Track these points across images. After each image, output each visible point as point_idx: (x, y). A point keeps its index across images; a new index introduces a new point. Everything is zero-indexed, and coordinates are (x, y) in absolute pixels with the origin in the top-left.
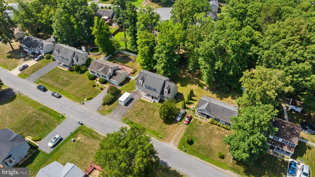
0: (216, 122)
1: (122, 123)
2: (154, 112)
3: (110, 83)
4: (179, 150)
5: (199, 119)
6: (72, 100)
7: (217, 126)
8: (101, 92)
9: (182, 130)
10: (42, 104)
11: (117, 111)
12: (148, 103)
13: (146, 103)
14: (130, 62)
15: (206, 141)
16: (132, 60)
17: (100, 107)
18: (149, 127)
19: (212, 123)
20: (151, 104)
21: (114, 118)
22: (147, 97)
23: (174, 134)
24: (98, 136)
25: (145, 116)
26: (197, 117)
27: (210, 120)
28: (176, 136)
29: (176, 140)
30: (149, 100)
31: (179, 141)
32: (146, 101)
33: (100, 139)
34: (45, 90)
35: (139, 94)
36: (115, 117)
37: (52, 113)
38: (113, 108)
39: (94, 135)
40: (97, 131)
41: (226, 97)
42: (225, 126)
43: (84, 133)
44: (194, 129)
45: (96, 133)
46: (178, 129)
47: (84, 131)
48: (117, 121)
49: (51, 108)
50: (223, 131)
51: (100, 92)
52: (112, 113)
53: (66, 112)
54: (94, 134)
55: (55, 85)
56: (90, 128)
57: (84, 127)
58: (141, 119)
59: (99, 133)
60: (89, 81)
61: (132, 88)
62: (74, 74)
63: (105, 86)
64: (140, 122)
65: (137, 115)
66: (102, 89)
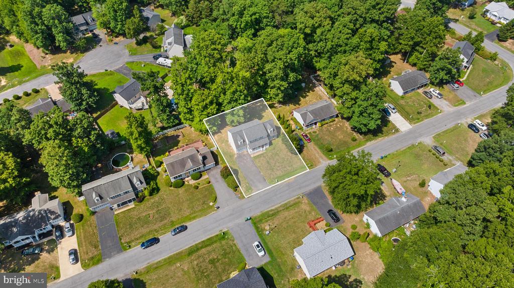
0: (323, 122)
2: (279, 155)
3: (204, 171)
4: (332, 161)
5: (310, 131)
6: (201, 217)
7: (326, 125)
8: (214, 185)
9: (314, 148)
10: (181, 250)
11: (253, 183)
12: (262, 154)
14: (179, 139)
15: (336, 140)
17: (236, 194)
19: (322, 125)
20: (265, 152)
22: (256, 151)
23: (315, 155)
24: (276, 211)
25: (278, 164)
26: (307, 131)
27: (318, 124)
28: (317, 155)
29: (321, 157)
30: (261, 151)
31: (323, 156)
32: (259, 155)
33: (281, 211)
34: (155, 241)
35: (245, 155)
37: (208, 243)
38: (247, 185)
39: (273, 214)
40: (270, 209)
41: (300, 100)
42: (331, 120)
43: (263, 221)
44: (318, 140)
45: (271, 210)
46: (312, 150)
47: (261, 220)
49: (197, 242)
50: (333, 124)
51: (211, 185)
53: (220, 228)
54: (271, 213)
55: (156, 227)
56: (261, 213)
57: (255, 218)
58: (280, 169)
59: (273, 208)
60: (181, 190)
61: (230, 157)
62: (150, 201)
63: (205, 177)
64: (282, 172)
65: (272, 170)
66: (210, 182)
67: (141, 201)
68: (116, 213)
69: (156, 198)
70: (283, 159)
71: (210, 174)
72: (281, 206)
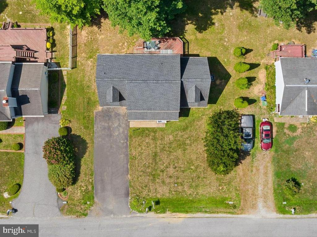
1: (138, 215)
4: (282, 216)
8: (27, 157)
9: (266, 167)
11: (103, 190)
12: (154, 131)
13: (152, 134)
17: (59, 198)
18: (197, 194)
20: (162, 130)
21: (111, 212)
23: (256, 187)
25: (171, 170)
28: (260, 188)
29: (265, 197)
31: (271, 197)
32: (147, 129)
35: (119, 115)
36: (110, 207)
38: (90, 187)
44: (287, 152)
46: (258, 170)
48: (125, 216)
51: (21, 156)
52: (96, 200)
61: (88, 103)
63: (19, 130)
64: (170, 191)
65: (154, 177)
70: (190, 162)
71: (30, 128)
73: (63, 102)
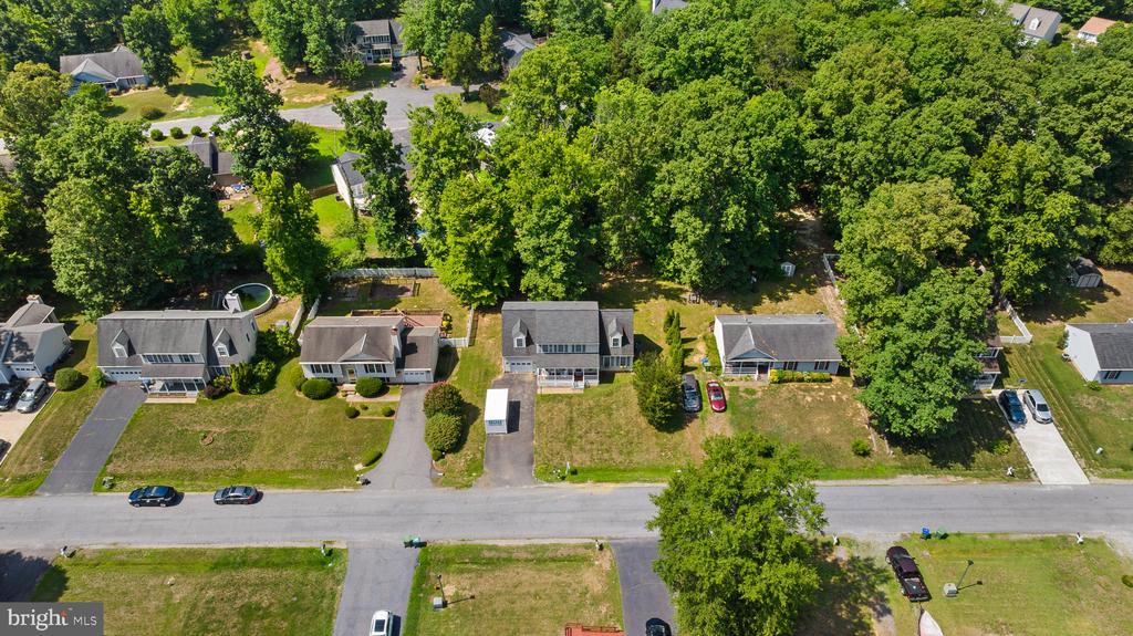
0: (789, 374)
1: (546, 485)
2: (610, 415)
3: (400, 384)
5: (742, 385)
6: (309, 487)
7: (796, 385)
8: (397, 424)
10: (206, 546)
11: (498, 456)
12: (570, 397)
13: (567, 399)
14: (402, 297)
15: (801, 431)
16: (404, 290)
17: (433, 467)
18: (631, 462)
19: (781, 381)
20: (579, 395)
21: (508, 483)
22: (555, 382)
24: (504, 555)
25: (592, 435)
26: (732, 381)
27: (771, 374)
30: (568, 386)
32: (560, 395)
33: (518, 560)
34: (173, 498)
35: (524, 382)
36: (507, 477)
37: (277, 560)
38: (479, 456)
39: (490, 559)
40: (490, 543)
41: (758, 303)
42: (816, 375)
43: (454, 567)
44: (749, 414)
45: (491, 548)
47: (447, 562)
48: (525, 487)
49: (254, 545)
50: (820, 389)
51: (390, 423)
52: (485, 469)
53: (328, 536)
54: (487, 554)
55: (199, 467)
56: (460, 543)
57: (436, 550)
58: (591, 450)
59: (502, 543)
60: (317, 407)
61: (486, 374)
62: (237, 403)
63: (391, 398)
64: (592, 460)
65: (569, 444)
66: (391, 413)
67: (215, 397)
68: (149, 401)
69: (253, 401)
70: (619, 427)
71: (407, 396)
72: (525, 547)
73: (454, 373)
